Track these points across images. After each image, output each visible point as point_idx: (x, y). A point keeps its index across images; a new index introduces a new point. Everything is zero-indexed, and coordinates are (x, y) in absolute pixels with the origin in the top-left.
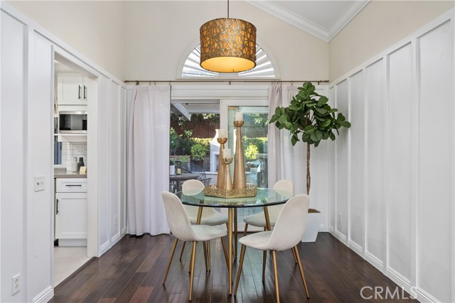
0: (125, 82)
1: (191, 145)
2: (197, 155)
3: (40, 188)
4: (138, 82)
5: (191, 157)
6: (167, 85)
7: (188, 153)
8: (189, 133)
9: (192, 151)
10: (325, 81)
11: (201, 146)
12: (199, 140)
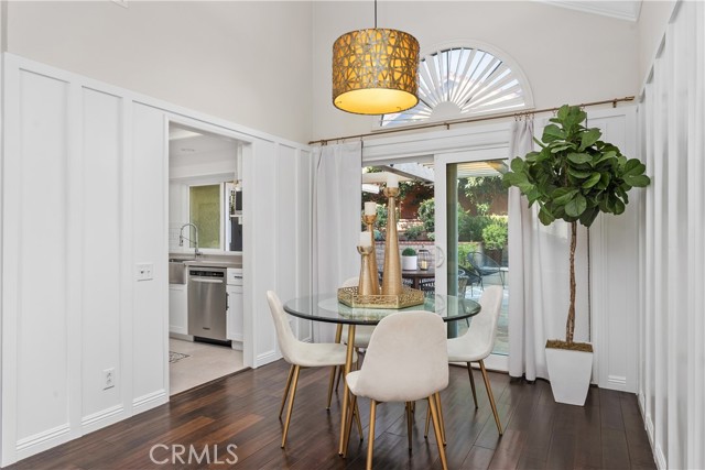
0: (310, 143)
1: (484, 226)
2: (492, 242)
3: (145, 276)
4: (324, 142)
5: (483, 244)
6: (357, 142)
7: (478, 238)
8: (485, 207)
9: (484, 235)
10: (626, 99)
11: (497, 227)
12: (498, 217)
